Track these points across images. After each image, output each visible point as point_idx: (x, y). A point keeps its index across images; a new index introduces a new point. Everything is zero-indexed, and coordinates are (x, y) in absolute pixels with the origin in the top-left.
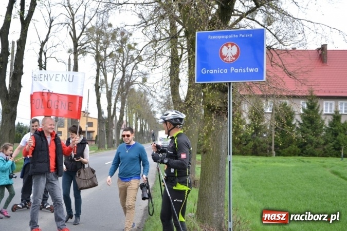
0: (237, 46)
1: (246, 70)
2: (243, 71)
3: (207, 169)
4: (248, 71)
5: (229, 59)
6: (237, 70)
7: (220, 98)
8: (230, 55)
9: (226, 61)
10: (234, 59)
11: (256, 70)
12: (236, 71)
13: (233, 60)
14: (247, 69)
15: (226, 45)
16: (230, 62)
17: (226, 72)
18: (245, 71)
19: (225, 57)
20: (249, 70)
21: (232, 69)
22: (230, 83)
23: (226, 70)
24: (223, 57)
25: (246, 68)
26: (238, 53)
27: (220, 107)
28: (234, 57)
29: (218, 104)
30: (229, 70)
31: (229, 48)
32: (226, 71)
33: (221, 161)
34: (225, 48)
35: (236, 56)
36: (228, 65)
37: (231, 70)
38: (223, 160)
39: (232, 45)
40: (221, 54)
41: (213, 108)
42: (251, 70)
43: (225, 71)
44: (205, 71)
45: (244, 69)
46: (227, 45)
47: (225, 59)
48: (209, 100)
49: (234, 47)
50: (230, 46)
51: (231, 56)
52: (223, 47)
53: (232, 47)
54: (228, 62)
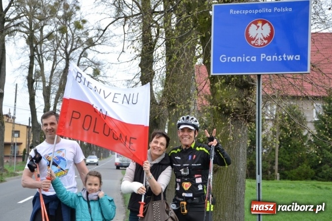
0: (270, 24)
1: (282, 58)
2: (278, 59)
4: (285, 59)
5: (259, 43)
6: (270, 57)
7: (237, 97)
8: (260, 36)
9: (254, 45)
10: (266, 42)
11: (297, 58)
12: (269, 59)
13: (264, 44)
14: (284, 56)
15: (253, 23)
16: (261, 46)
17: (255, 60)
18: (281, 59)
19: (253, 39)
20: (286, 58)
21: (263, 56)
22: (259, 76)
23: (255, 57)
24: (250, 39)
25: (282, 55)
26: (271, 34)
27: (237, 109)
28: (265, 39)
29: (234, 104)
30: (258, 58)
31: (258, 27)
32: (254, 59)
33: (238, 184)
34: (253, 27)
35: (269, 38)
36: (257, 51)
37: (262, 57)
38: (241, 182)
39: (264, 22)
40: (248, 35)
41: (227, 110)
42: (290, 58)
43: (253, 59)
44: (225, 59)
45: (280, 57)
46: (256, 23)
47: (253, 42)
48: (221, 99)
49: (266, 25)
50: (260, 24)
51: (262, 38)
52: (250, 25)
53: (262, 25)
54: (258, 46)
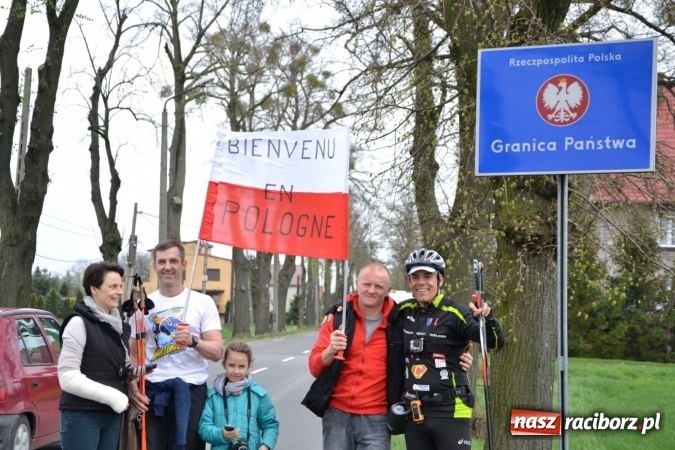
0: (581, 84)
1: (604, 144)
2: (596, 146)
3: (505, 389)
4: (608, 147)
5: (562, 117)
6: (582, 143)
7: (538, 213)
8: (563, 106)
9: (553, 121)
10: (574, 115)
11: (631, 144)
12: (580, 146)
13: (571, 120)
14: (608, 141)
15: (551, 82)
16: (565, 123)
17: (554, 149)
18: (602, 147)
19: (551, 112)
20: (611, 144)
21: (568, 141)
22: (562, 177)
23: (554, 144)
24: (546, 111)
25: (604, 139)
26: (584, 101)
27: (538, 235)
28: (573, 110)
29: (532, 228)
30: (561, 145)
31: (560, 89)
32: (553, 146)
33: (540, 371)
34: (551, 88)
35: (578, 110)
36: (558, 132)
37: (567, 144)
38: (546, 368)
39: (570, 81)
40: (541, 103)
41: (519, 237)
42: (619, 144)
43: (551, 146)
44: (501, 146)
45: (599, 142)
46: (555, 82)
47: (550, 117)
48: (509, 217)
49: (575, 85)
50: (563, 84)
51: (567, 109)
52: (545, 86)
53: (568, 86)
54: (559, 123)
